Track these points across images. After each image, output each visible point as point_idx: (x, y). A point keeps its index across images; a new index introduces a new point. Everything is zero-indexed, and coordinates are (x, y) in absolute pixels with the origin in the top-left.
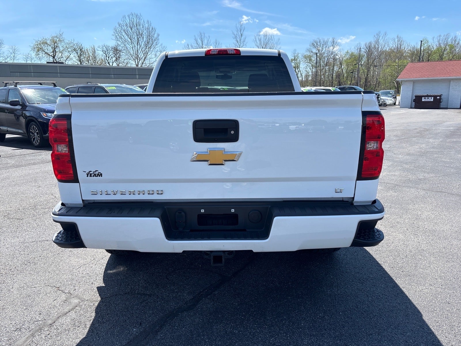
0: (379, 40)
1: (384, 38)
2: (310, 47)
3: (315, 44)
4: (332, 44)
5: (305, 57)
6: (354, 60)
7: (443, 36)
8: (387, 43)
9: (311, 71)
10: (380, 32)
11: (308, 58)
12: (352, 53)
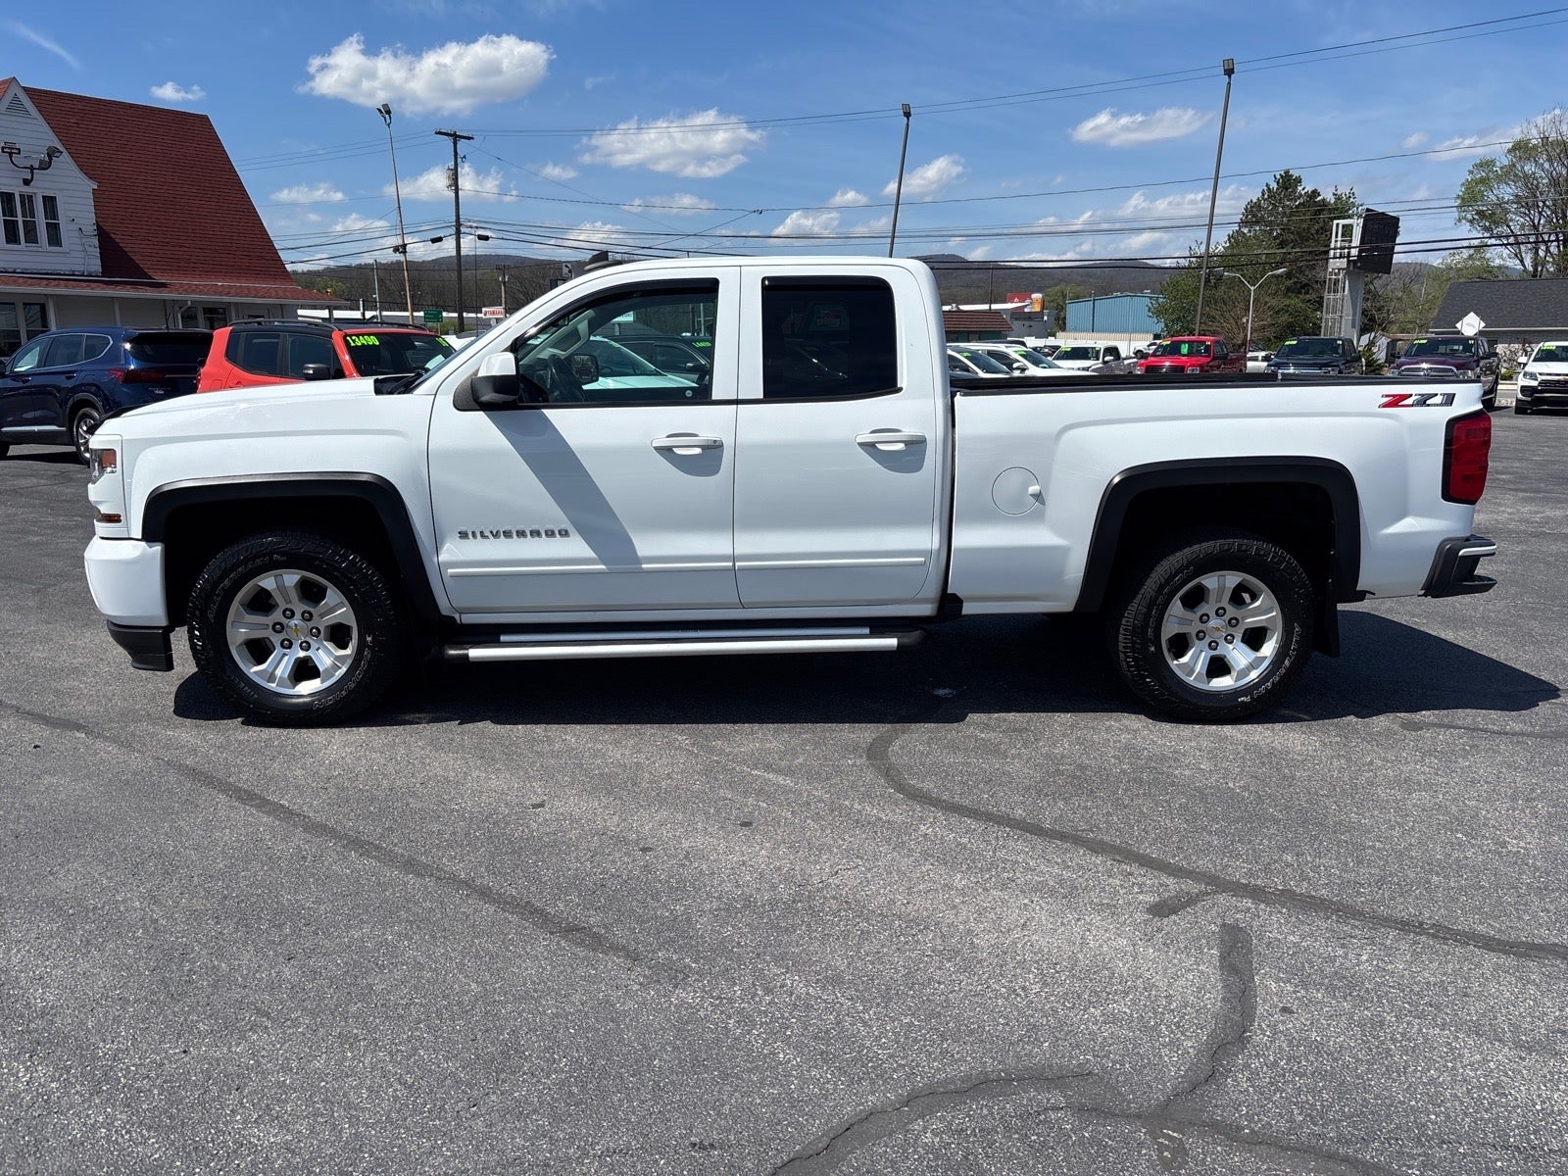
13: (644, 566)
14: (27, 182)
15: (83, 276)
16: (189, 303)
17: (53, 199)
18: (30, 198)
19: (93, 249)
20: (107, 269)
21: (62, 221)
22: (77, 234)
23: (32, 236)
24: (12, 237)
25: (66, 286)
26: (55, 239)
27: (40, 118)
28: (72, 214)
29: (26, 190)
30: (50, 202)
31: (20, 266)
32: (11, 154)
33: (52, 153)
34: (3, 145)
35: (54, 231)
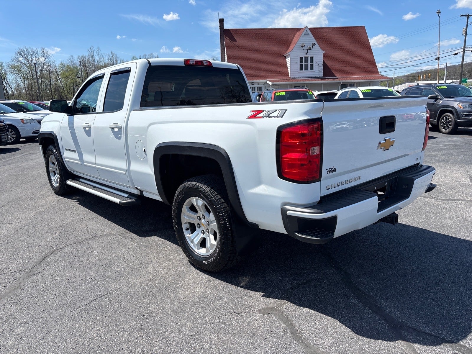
0: (93, 54)
1: (98, 53)
2: (16, 56)
3: (22, 53)
4: (43, 54)
5: (13, 67)
6: (72, 73)
7: (148, 55)
8: (102, 58)
9: (22, 83)
10: (93, 47)
11: (16, 69)
12: (68, 66)
13: (85, 163)
14: (306, 54)
15: (318, 77)
16: (342, 83)
17: (313, 57)
18: (307, 58)
19: (321, 70)
20: (324, 75)
21: (314, 63)
22: (318, 66)
23: (306, 68)
24: (301, 68)
25: (316, 81)
26: (312, 68)
27: (312, 36)
28: (317, 61)
29: (306, 56)
30: (312, 58)
31: (302, 76)
32: (303, 47)
33: (313, 45)
34: (301, 44)
35: (312, 66)
